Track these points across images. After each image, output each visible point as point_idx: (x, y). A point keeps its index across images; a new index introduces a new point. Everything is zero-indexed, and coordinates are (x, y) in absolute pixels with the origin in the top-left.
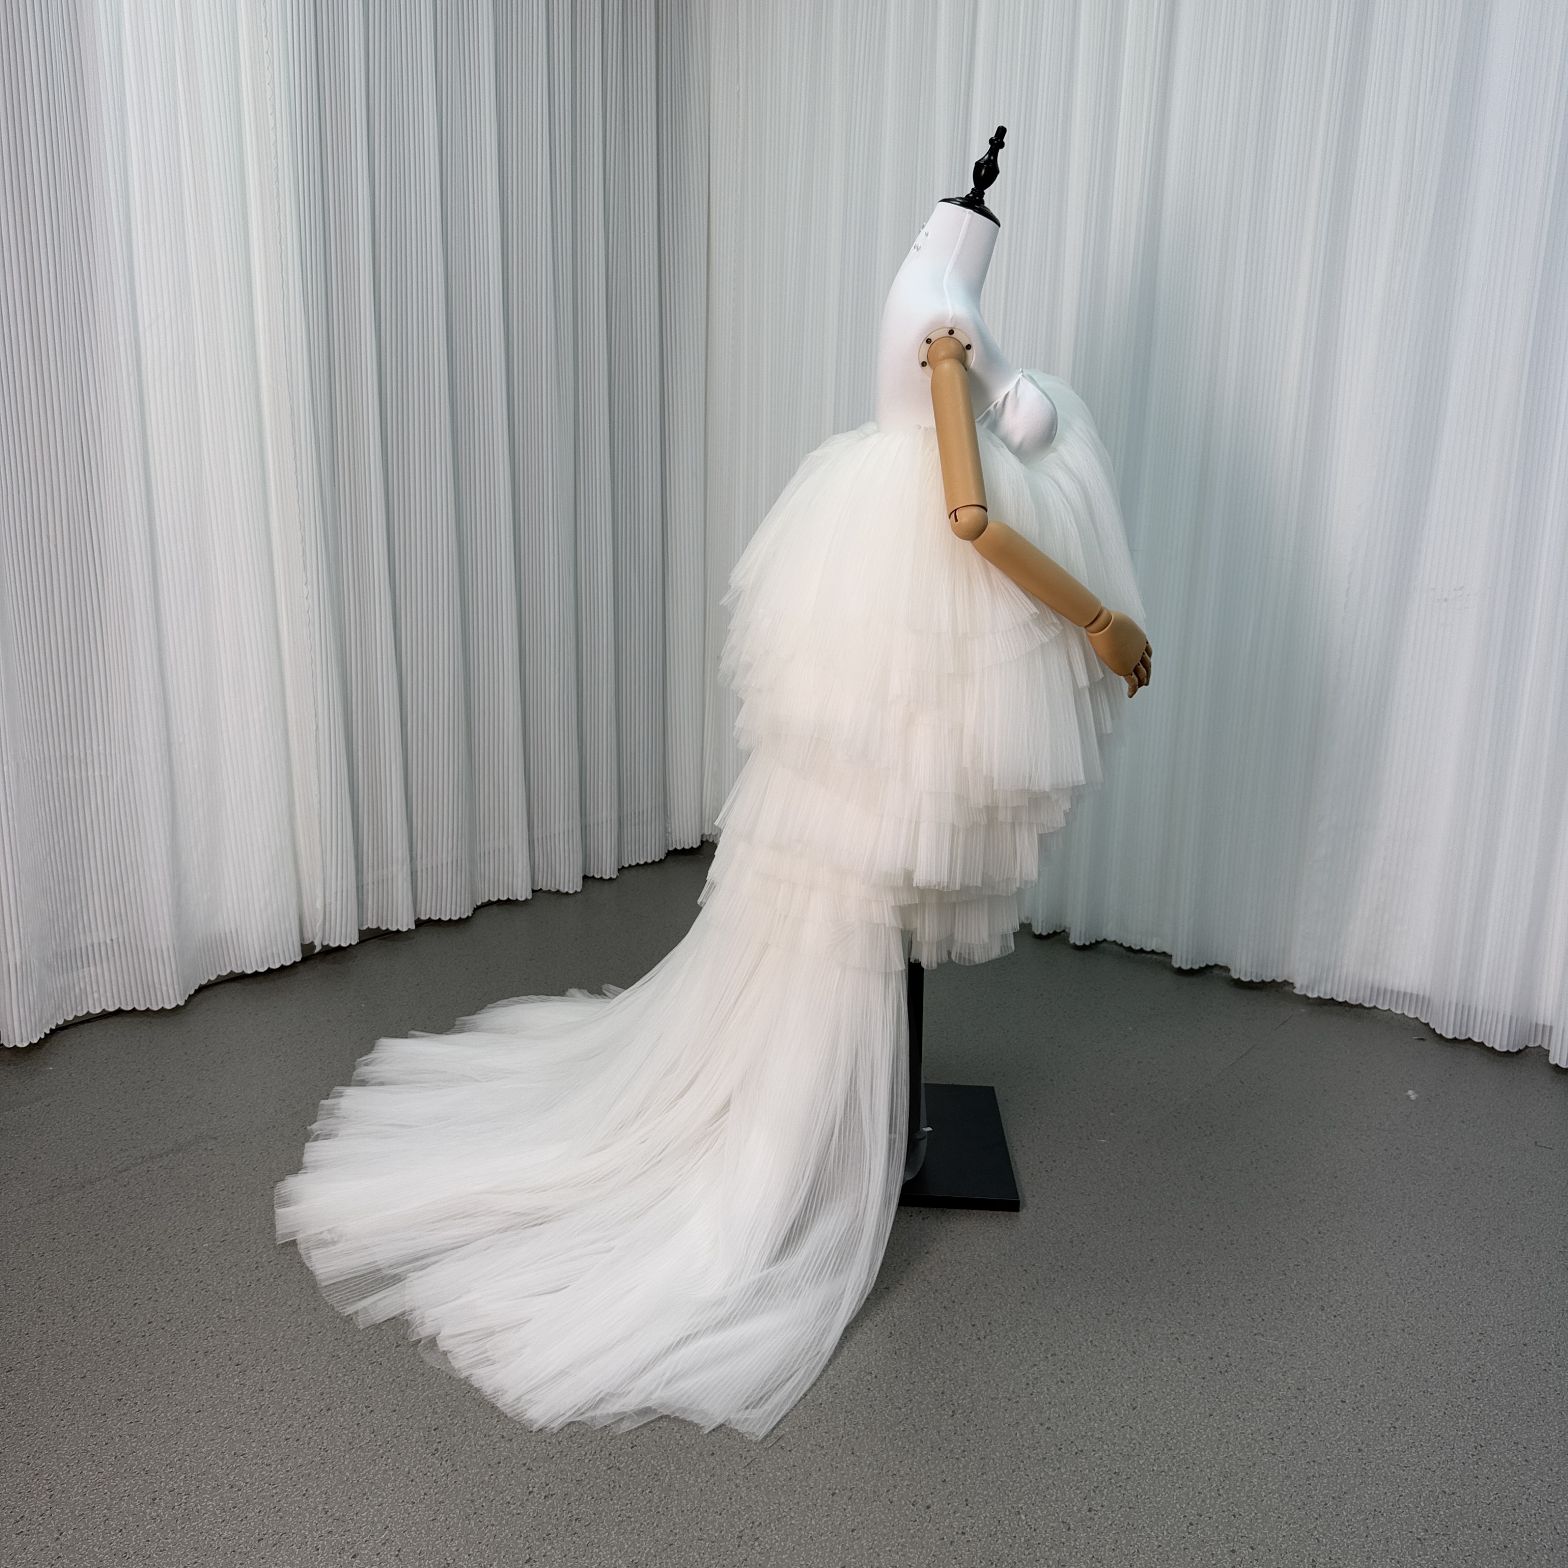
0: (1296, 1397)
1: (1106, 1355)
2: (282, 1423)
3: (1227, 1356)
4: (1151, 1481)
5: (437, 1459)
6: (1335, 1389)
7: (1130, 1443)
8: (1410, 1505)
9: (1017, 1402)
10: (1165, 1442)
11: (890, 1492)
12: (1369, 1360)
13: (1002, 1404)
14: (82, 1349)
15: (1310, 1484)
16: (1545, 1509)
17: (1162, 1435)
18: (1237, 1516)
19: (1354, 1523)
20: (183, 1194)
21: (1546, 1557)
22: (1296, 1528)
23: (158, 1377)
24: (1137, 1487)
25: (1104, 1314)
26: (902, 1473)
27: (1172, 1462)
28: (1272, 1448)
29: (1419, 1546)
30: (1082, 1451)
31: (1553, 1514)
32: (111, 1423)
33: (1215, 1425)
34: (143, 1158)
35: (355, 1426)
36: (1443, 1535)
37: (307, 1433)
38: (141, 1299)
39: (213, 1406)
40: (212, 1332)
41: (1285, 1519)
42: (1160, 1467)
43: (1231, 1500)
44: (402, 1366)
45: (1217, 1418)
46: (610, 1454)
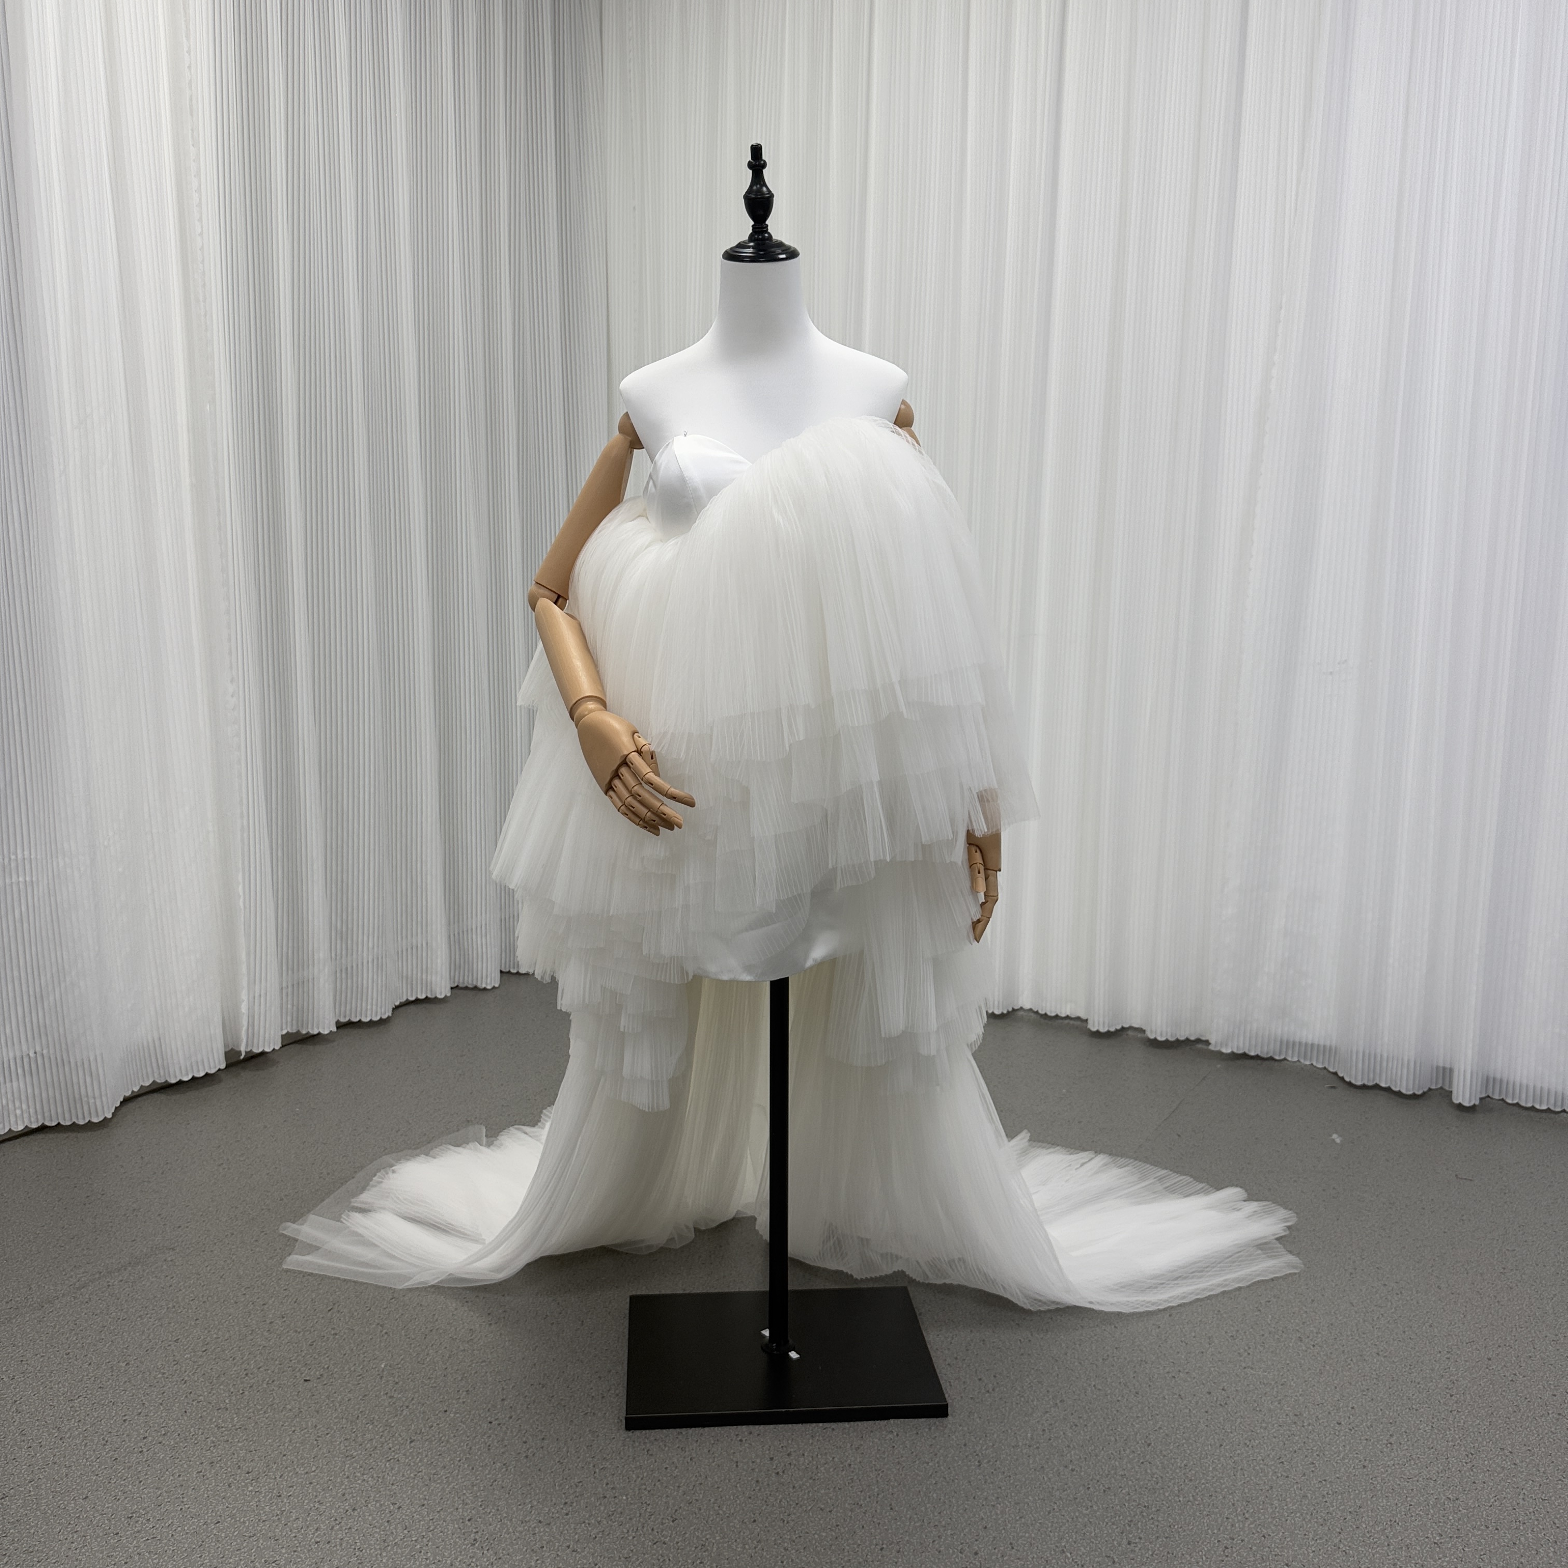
0: (1295, 1423)
1: (1111, 1397)
2: (308, 1527)
3: (1223, 1389)
4: (1180, 1512)
5: (478, 1549)
6: (1329, 1413)
7: (1153, 1477)
8: (1421, 1513)
9: (1038, 1448)
10: (1184, 1474)
11: (936, 1542)
12: (1353, 1383)
13: (1024, 1451)
14: (77, 1469)
15: (1326, 1502)
16: (1541, 1506)
17: (1181, 1468)
18: (1267, 1536)
19: (1374, 1534)
20: (151, 1307)
21: (1552, 1550)
22: (1323, 1543)
23: (166, 1492)
24: (1168, 1517)
25: (1101, 1361)
26: (943, 1523)
27: (1195, 1491)
28: (1285, 1471)
29: (1438, 1549)
30: (1109, 1488)
31: (1549, 1510)
32: (127, 1542)
33: (1227, 1454)
34: (100, 1273)
35: (386, 1524)
36: (1457, 1537)
37: (336, 1534)
38: (129, 1415)
39: (232, 1516)
40: (213, 1442)
41: (1311, 1536)
42: (1185, 1497)
43: (1258, 1522)
44: (420, 1461)
45: (1227, 1447)
46: (653, 1530)
